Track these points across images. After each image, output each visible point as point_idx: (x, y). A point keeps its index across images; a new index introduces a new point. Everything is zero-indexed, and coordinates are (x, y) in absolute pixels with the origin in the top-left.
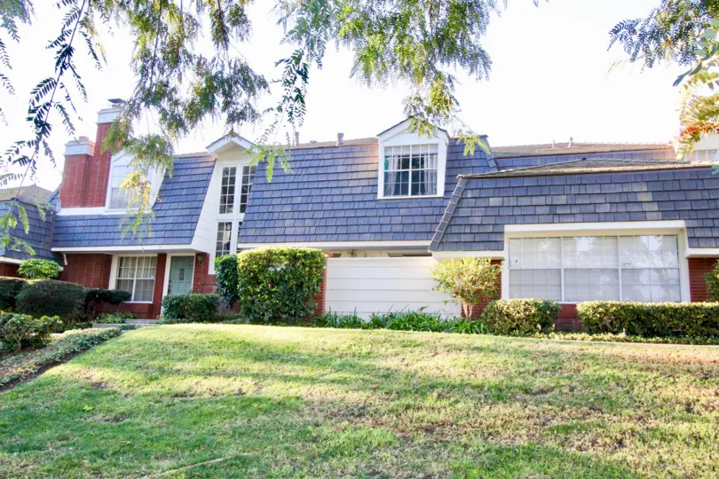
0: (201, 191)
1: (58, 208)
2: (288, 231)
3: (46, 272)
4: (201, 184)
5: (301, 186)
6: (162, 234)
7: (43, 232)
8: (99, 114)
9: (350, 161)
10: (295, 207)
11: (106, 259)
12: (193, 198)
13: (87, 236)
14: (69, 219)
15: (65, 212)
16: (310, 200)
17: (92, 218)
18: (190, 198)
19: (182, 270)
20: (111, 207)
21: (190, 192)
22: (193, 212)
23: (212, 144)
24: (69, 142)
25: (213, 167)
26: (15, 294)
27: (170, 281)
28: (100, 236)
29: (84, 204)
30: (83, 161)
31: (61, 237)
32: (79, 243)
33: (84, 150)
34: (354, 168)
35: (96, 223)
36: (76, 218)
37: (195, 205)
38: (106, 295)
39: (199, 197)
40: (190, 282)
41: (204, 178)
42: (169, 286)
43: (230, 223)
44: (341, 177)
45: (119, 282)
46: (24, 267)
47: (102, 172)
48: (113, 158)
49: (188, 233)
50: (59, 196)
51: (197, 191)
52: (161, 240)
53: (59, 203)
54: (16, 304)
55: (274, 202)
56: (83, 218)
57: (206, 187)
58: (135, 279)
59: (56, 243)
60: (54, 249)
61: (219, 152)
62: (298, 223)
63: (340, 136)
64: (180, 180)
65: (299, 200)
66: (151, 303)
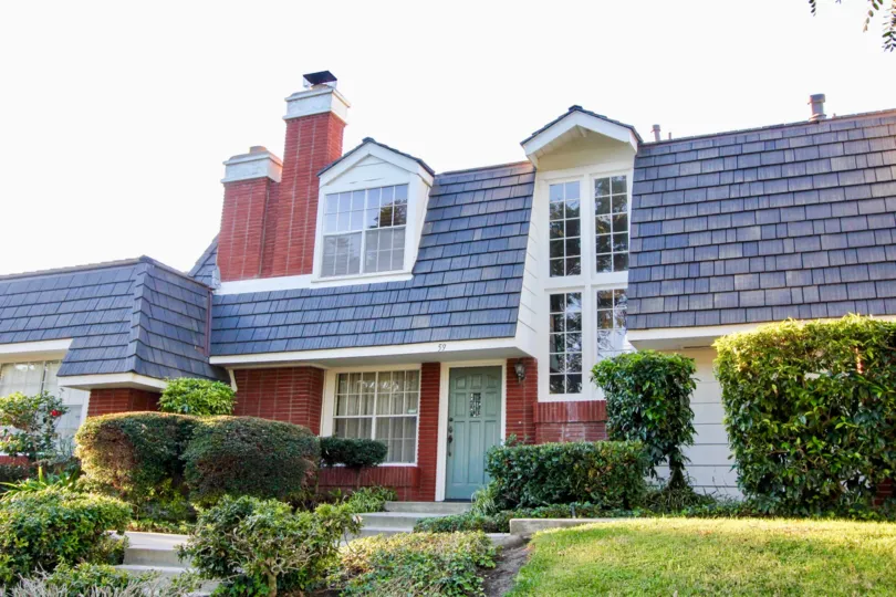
0: (515, 230)
1: (214, 282)
2: (747, 299)
3: (214, 404)
4: (512, 217)
5: (750, 206)
6: (445, 319)
7: (194, 326)
8: (289, 101)
9: (861, 147)
10: (751, 250)
11: (311, 377)
12: (501, 244)
13: (282, 332)
14: (239, 300)
15: (228, 289)
16: (782, 231)
17: (286, 297)
18: (493, 246)
19: (478, 395)
20: (326, 272)
21: (489, 233)
22: (507, 272)
23: (535, 135)
24: (231, 159)
25: (532, 183)
26: (180, 450)
27: (450, 420)
28: (309, 331)
29: (266, 270)
30: (262, 191)
31: (227, 336)
32: (265, 345)
33: (262, 170)
34: (875, 160)
35: (298, 305)
36: (254, 299)
37: (508, 258)
38: (343, 448)
39: (513, 243)
40: (496, 421)
41: (518, 204)
42: (450, 430)
43: (578, 296)
44: (848, 180)
45: (338, 423)
46: (170, 394)
47: (299, 210)
48: (324, 179)
49: (503, 316)
50: (215, 259)
51: (506, 231)
52: (445, 333)
53: (216, 273)
54: (186, 472)
55: (694, 241)
56: (269, 298)
57: (525, 223)
58: (374, 417)
59: (218, 347)
60: (214, 360)
61: (542, 155)
62: (766, 281)
63: (817, 100)
64: (464, 214)
65: (756, 233)
66: (415, 464)
